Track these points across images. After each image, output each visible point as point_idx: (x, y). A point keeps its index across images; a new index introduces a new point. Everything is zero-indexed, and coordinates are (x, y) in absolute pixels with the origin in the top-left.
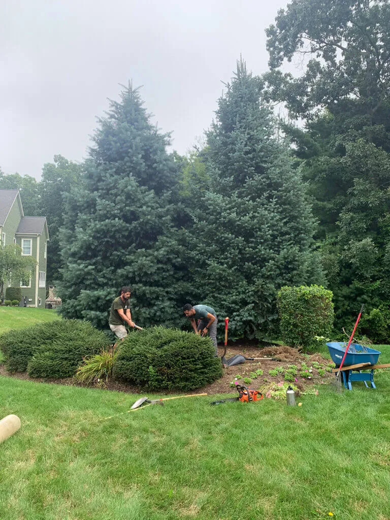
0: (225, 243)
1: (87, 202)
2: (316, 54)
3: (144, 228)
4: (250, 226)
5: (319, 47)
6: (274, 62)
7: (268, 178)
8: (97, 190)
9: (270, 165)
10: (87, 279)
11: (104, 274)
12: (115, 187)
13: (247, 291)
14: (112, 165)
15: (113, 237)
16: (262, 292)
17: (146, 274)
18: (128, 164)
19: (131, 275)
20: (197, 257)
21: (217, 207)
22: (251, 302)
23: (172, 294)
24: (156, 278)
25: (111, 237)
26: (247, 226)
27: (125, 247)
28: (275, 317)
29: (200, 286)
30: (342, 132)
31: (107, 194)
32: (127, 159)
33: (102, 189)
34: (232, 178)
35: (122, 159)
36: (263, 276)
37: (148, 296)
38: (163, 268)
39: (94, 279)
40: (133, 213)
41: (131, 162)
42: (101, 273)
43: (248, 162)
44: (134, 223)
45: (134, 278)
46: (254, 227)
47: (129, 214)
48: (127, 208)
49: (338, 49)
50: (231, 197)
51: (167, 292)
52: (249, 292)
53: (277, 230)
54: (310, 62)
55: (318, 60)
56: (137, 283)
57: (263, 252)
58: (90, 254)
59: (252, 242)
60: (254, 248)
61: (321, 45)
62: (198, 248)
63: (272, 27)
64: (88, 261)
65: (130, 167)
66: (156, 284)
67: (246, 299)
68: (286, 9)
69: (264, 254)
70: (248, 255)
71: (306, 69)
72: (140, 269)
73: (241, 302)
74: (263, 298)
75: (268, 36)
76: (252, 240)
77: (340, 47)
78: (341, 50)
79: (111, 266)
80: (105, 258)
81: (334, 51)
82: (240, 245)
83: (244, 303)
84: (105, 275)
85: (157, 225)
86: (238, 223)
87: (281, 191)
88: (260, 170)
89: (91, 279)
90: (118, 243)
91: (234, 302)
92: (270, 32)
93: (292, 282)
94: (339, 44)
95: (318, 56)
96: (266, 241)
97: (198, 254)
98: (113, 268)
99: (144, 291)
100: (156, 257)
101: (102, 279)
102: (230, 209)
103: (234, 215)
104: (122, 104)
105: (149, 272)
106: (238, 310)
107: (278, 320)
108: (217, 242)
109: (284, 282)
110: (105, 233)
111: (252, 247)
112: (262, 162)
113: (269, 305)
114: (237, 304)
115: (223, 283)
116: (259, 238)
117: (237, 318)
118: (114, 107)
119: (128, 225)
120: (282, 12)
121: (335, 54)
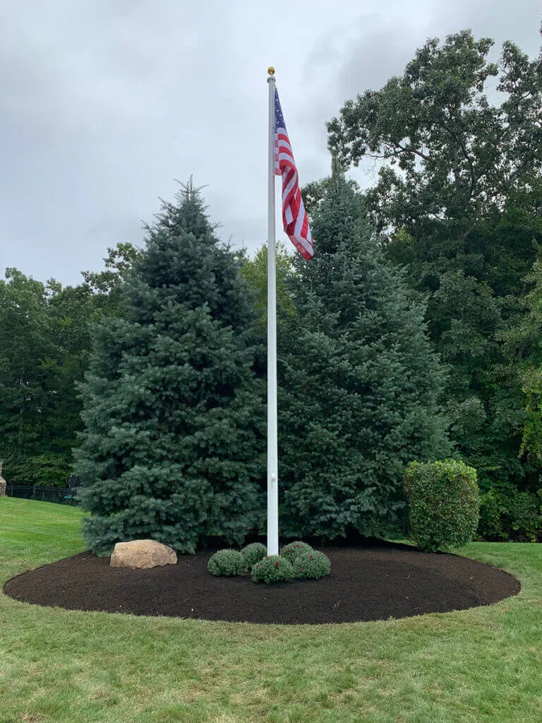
0: (332, 400)
1: (136, 339)
2: (390, 160)
3: (219, 378)
4: (367, 379)
5: (393, 151)
6: (338, 166)
7: (384, 316)
8: (153, 321)
9: (384, 299)
10: (138, 451)
11: (161, 443)
12: (177, 320)
13: (364, 468)
14: (171, 290)
15: (175, 390)
16: (384, 470)
17: (222, 442)
18: (195, 289)
19: (203, 445)
20: (292, 420)
21: (323, 351)
22: (369, 484)
23: (255, 473)
24: (235, 449)
25: (173, 389)
26: (362, 379)
27: (193, 404)
28: (402, 505)
29: (295, 461)
30: (429, 260)
31: (166, 328)
32: (192, 282)
33: (160, 322)
34: (338, 315)
35: (185, 281)
36: (386, 448)
37: (225, 475)
38: (243, 435)
39: (147, 450)
40: (204, 356)
41: (199, 286)
42: (158, 441)
43: (357, 295)
44: (206, 371)
45: (206, 449)
46: (372, 381)
47: (198, 358)
48: (198, 350)
49: (416, 155)
50: (340, 339)
51: (249, 470)
52: (367, 469)
53: (400, 386)
54: (383, 169)
55: (392, 167)
56: (210, 456)
57: (385, 415)
58: (142, 413)
59: (369, 400)
60: (374, 409)
61: (397, 149)
62: (293, 407)
63: (336, 121)
64: (138, 425)
65: (197, 293)
66: (235, 458)
67: (363, 480)
68: (356, 101)
69: (387, 418)
70: (364, 418)
71: (379, 177)
72: (216, 436)
73: (355, 485)
74: (384, 478)
75: (329, 131)
76: (369, 397)
77: (421, 154)
78: (421, 158)
79: (170, 431)
80: (162, 419)
81: (412, 158)
82: (355, 404)
83: (360, 486)
84: (163, 444)
85: (234, 373)
86: (351, 374)
87: (402, 334)
88: (372, 305)
89: (144, 450)
90: (182, 399)
91: (347, 484)
92: (333, 127)
93: (421, 456)
94: (419, 150)
95: (393, 163)
96: (388, 399)
97: (292, 416)
98: (173, 434)
99: (221, 468)
100: (236, 421)
101: (159, 451)
102: (339, 354)
103: (346, 363)
104: (177, 207)
105: (229, 441)
106: (352, 496)
107: (407, 509)
108: (320, 399)
109: (411, 456)
110: (165, 383)
111: (371, 408)
112: (374, 294)
113: (393, 488)
114: (351, 488)
115: (331, 457)
116: (379, 396)
117: (352, 508)
118: (167, 210)
119: (199, 373)
120: (349, 104)
121: (413, 162)
